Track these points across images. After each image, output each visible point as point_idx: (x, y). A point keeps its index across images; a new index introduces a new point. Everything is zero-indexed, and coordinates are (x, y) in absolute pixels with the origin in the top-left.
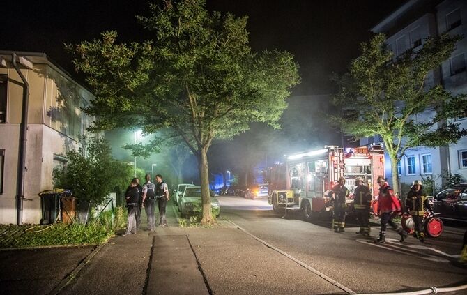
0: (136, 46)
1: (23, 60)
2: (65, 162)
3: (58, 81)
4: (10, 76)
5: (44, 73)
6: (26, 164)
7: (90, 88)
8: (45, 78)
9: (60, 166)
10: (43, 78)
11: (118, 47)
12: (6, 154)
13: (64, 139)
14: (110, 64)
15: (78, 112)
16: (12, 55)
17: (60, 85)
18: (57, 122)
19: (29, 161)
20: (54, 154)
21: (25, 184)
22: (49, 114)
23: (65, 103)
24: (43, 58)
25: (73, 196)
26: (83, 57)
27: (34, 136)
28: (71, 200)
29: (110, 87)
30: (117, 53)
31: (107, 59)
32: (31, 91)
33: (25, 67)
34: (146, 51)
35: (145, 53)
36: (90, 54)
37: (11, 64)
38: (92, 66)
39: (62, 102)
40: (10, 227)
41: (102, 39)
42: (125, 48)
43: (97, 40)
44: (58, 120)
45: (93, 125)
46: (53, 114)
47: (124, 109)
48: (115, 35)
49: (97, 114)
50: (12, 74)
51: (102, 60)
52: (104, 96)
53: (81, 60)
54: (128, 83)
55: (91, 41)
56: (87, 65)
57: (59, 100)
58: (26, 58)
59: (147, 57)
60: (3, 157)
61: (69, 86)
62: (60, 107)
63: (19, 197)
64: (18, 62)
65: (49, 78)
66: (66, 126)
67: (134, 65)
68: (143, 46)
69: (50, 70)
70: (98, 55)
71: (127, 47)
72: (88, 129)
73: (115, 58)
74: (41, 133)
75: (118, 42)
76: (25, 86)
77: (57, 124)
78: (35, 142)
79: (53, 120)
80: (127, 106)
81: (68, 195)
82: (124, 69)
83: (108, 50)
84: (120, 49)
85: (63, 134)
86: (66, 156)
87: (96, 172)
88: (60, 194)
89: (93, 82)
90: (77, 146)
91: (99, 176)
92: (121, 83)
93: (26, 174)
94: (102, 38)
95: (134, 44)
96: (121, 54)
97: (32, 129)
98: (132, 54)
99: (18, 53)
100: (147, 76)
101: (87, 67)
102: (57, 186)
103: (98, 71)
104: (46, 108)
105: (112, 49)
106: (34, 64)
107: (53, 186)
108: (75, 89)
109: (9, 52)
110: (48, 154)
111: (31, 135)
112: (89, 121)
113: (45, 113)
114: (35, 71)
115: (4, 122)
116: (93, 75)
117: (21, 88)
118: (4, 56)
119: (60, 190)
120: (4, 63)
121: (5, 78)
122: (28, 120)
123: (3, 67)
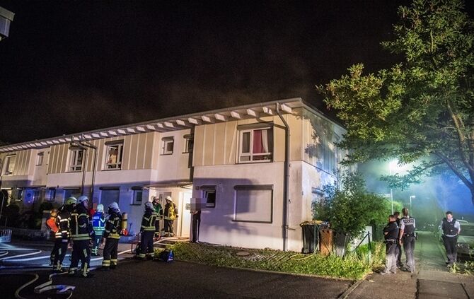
0: (384, 74)
1: (284, 107)
2: (322, 195)
3: (313, 121)
4: (275, 123)
5: (301, 115)
6: (289, 197)
7: (341, 123)
8: (302, 119)
9: (317, 198)
10: (300, 119)
11: (366, 78)
12: (274, 188)
13: (320, 173)
14: (359, 97)
15: (331, 147)
16: (276, 104)
17: (314, 124)
19: (292, 194)
20: (313, 188)
21: (289, 215)
22: (307, 151)
23: (320, 140)
24: (299, 102)
25: (330, 228)
26: (333, 95)
27: (295, 172)
28: (328, 232)
29: (361, 119)
30: (365, 84)
31: (356, 92)
32: (291, 132)
33: (286, 113)
34: (396, 76)
35: (394, 78)
36: (339, 90)
37: (275, 113)
38: (342, 102)
39: (317, 139)
40: (278, 252)
41: (349, 75)
42: (373, 78)
43: (345, 76)
44: (314, 156)
45: (346, 158)
46: (310, 151)
47: (377, 140)
48: (361, 66)
49: (349, 147)
50: (276, 120)
51: (351, 93)
52: (356, 128)
53: (332, 98)
54: (379, 112)
55: (339, 78)
56: (337, 102)
57: (314, 138)
58: (286, 105)
59: (397, 82)
60: (272, 191)
61: (322, 123)
62: (315, 144)
63: (285, 226)
64: (280, 110)
65: (305, 118)
66: (322, 161)
67: (384, 92)
68: (392, 71)
69: (305, 112)
70: (347, 90)
71: (375, 76)
72: (342, 163)
73: (364, 90)
74: (301, 168)
75: (365, 73)
76: (286, 129)
77: (314, 159)
78: (296, 177)
79: (310, 156)
80: (380, 136)
81: (326, 227)
82: (374, 99)
83: (356, 83)
84: (367, 80)
85: (319, 169)
86: (322, 189)
87: (352, 205)
88: (318, 226)
89: (343, 116)
90: (332, 180)
91: (354, 208)
92: (372, 114)
93: (290, 206)
94: (349, 73)
95: (382, 72)
96: (370, 85)
97: (293, 165)
98: (380, 82)
99: (280, 101)
100: (399, 102)
101: (337, 104)
102: (315, 218)
103: (348, 105)
104: (304, 147)
105: (360, 81)
106: (292, 109)
107: (312, 217)
108: (327, 126)
109: (274, 102)
110: (307, 188)
111: (293, 171)
112: (342, 155)
113: (303, 151)
114: (294, 115)
115: (272, 161)
116: (343, 110)
117: (284, 131)
118: (270, 106)
119: (318, 222)
120: (270, 112)
121: (271, 124)
122: (290, 158)
123: (270, 115)
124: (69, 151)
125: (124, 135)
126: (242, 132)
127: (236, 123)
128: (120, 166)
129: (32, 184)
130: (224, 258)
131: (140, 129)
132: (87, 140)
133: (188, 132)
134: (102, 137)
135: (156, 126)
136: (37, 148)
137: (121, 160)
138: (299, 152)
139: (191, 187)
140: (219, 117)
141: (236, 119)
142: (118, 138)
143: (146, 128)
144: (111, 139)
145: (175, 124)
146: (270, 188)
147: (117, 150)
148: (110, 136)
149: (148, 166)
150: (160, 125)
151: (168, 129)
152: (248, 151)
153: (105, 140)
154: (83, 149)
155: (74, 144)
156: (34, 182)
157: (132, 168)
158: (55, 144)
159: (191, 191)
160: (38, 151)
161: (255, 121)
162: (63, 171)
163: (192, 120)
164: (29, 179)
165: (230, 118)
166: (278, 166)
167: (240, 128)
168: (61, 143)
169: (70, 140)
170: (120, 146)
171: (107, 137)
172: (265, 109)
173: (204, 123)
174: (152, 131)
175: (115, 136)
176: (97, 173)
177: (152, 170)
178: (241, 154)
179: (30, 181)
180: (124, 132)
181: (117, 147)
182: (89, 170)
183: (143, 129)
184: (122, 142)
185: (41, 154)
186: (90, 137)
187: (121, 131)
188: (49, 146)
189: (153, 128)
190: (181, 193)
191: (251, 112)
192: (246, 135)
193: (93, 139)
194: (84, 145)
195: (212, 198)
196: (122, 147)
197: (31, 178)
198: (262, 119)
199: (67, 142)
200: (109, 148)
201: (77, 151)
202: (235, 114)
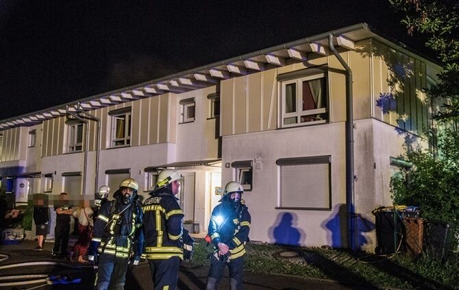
1: (342, 41)
2: (407, 168)
4: (330, 66)
5: (368, 51)
6: (355, 172)
7: (433, 56)
9: (400, 173)
10: (367, 57)
12: (333, 160)
13: (404, 135)
15: (422, 96)
16: (328, 37)
17: (391, 63)
18: (391, 113)
19: (359, 168)
20: (391, 157)
22: (379, 103)
23: (401, 87)
24: (364, 29)
25: (420, 216)
27: (363, 136)
28: (416, 222)
32: (355, 78)
33: (345, 49)
37: (329, 51)
38: (433, 20)
39: (397, 85)
44: (392, 110)
46: (386, 104)
50: (332, 61)
53: (418, 15)
56: (426, 21)
57: (391, 84)
58: (344, 37)
60: (330, 164)
62: (394, 93)
64: (337, 46)
65: (375, 55)
66: (405, 117)
69: (376, 45)
72: (436, 117)
74: (371, 129)
76: (347, 73)
77: (393, 117)
78: (363, 142)
79: (386, 111)
81: (412, 214)
85: (401, 129)
86: (406, 158)
88: (401, 213)
89: (438, 44)
90: (422, 144)
93: (356, 185)
97: (359, 126)
99: (334, 32)
101: (425, 24)
102: (398, 201)
103: (444, 25)
104: (375, 97)
106: (355, 42)
107: (392, 201)
109: (326, 34)
110: (382, 158)
111: (359, 135)
113: (373, 103)
114: (358, 51)
115: (328, 122)
116: (437, 33)
117: (343, 76)
118: (321, 42)
119: (401, 207)
120: (322, 51)
121: (325, 69)
122: (355, 115)
123: (322, 56)
124: (66, 126)
125: (131, 100)
126: (284, 84)
127: (275, 72)
128: (128, 142)
129: (24, 171)
130: (262, 260)
131: (149, 90)
132: (86, 110)
133: (213, 90)
134: (103, 106)
135: (169, 85)
136: (27, 124)
137: (129, 135)
138: (367, 105)
139: (220, 164)
140: (250, 64)
141: (275, 66)
142: (124, 105)
143: (156, 89)
144: (116, 107)
145: (193, 80)
146: (325, 160)
147: (124, 121)
148: (113, 103)
149: (164, 140)
150: (174, 83)
151: (186, 89)
152: (294, 110)
153: (109, 109)
154: (82, 122)
155: (71, 117)
156: (27, 168)
157: (144, 143)
158: (47, 119)
159: (220, 170)
160: (29, 129)
161: (301, 66)
162: (60, 153)
163: (215, 73)
164: (20, 165)
165: (266, 66)
166: (336, 128)
167: (280, 78)
168: (55, 117)
169: (64, 111)
170: (127, 115)
171: (110, 105)
172: (314, 47)
173: (232, 75)
174: (166, 92)
175: (120, 102)
176: (102, 153)
177: (169, 145)
178: (285, 115)
179: (22, 168)
180: (129, 96)
181: (124, 116)
182: (91, 150)
183: (153, 91)
184: (129, 109)
185: (33, 132)
186: (88, 106)
187: (125, 95)
188: (40, 121)
189: (165, 87)
190: (207, 173)
191: (294, 53)
192: (290, 87)
193: (94, 108)
194: (82, 117)
195: (248, 178)
196: (130, 116)
197: (24, 164)
198: (311, 62)
199: (62, 115)
200: (115, 119)
201: (76, 126)
202: (272, 59)
